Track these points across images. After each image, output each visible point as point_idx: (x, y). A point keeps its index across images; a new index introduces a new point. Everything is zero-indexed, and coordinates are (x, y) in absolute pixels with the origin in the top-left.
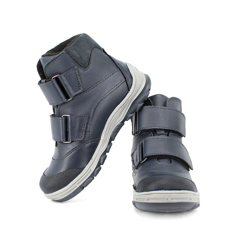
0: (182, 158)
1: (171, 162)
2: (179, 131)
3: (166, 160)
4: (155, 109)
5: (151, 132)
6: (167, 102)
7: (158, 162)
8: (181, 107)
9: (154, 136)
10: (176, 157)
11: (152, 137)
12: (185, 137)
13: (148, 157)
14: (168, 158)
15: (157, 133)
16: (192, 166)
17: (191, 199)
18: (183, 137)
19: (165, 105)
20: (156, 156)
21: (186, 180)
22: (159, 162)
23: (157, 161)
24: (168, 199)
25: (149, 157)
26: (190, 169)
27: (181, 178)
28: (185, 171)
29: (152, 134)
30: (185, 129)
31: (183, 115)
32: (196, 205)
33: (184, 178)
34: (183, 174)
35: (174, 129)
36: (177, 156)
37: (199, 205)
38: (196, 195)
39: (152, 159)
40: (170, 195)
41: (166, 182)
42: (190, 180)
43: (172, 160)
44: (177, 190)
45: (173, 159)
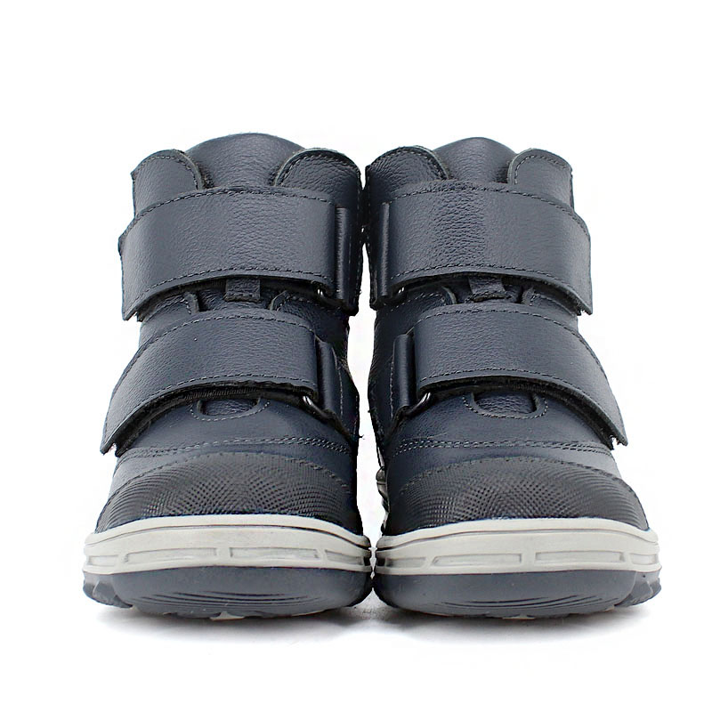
0: (580, 391)
1: (534, 409)
2: (565, 286)
3: (511, 398)
4: (462, 192)
5: (447, 289)
6: (511, 169)
7: (476, 407)
8: (572, 191)
9: (459, 301)
10: (552, 387)
11: (449, 309)
12: (589, 313)
13: (433, 388)
14: (520, 392)
15: (471, 294)
16: (623, 430)
17: (622, 558)
18: (584, 313)
19: (502, 177)
20: (469, 382)
21: (597, 474)
22: (481, 407)
23: (473, 404)
24: (520, 555)
25: (439, 389)
26: (615, 442)
27: (575, 468)
28: (593, 444)
29: (452, 296)
30: (590, 283)
31: (581, 222)
32: (645, 583)
33: (588, 468)
34: (587, 456)
35: (544, 277)
36: (559, 382)
37: (656, 588)
38: (642, 542)
39: (452, 396)
40: (532, 538)
41: (512, 483)
42: (617, 479)
43: (537, 399)
44: (559, 517)
45: (541, 395)
